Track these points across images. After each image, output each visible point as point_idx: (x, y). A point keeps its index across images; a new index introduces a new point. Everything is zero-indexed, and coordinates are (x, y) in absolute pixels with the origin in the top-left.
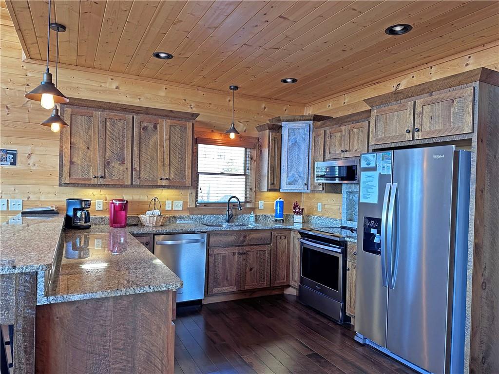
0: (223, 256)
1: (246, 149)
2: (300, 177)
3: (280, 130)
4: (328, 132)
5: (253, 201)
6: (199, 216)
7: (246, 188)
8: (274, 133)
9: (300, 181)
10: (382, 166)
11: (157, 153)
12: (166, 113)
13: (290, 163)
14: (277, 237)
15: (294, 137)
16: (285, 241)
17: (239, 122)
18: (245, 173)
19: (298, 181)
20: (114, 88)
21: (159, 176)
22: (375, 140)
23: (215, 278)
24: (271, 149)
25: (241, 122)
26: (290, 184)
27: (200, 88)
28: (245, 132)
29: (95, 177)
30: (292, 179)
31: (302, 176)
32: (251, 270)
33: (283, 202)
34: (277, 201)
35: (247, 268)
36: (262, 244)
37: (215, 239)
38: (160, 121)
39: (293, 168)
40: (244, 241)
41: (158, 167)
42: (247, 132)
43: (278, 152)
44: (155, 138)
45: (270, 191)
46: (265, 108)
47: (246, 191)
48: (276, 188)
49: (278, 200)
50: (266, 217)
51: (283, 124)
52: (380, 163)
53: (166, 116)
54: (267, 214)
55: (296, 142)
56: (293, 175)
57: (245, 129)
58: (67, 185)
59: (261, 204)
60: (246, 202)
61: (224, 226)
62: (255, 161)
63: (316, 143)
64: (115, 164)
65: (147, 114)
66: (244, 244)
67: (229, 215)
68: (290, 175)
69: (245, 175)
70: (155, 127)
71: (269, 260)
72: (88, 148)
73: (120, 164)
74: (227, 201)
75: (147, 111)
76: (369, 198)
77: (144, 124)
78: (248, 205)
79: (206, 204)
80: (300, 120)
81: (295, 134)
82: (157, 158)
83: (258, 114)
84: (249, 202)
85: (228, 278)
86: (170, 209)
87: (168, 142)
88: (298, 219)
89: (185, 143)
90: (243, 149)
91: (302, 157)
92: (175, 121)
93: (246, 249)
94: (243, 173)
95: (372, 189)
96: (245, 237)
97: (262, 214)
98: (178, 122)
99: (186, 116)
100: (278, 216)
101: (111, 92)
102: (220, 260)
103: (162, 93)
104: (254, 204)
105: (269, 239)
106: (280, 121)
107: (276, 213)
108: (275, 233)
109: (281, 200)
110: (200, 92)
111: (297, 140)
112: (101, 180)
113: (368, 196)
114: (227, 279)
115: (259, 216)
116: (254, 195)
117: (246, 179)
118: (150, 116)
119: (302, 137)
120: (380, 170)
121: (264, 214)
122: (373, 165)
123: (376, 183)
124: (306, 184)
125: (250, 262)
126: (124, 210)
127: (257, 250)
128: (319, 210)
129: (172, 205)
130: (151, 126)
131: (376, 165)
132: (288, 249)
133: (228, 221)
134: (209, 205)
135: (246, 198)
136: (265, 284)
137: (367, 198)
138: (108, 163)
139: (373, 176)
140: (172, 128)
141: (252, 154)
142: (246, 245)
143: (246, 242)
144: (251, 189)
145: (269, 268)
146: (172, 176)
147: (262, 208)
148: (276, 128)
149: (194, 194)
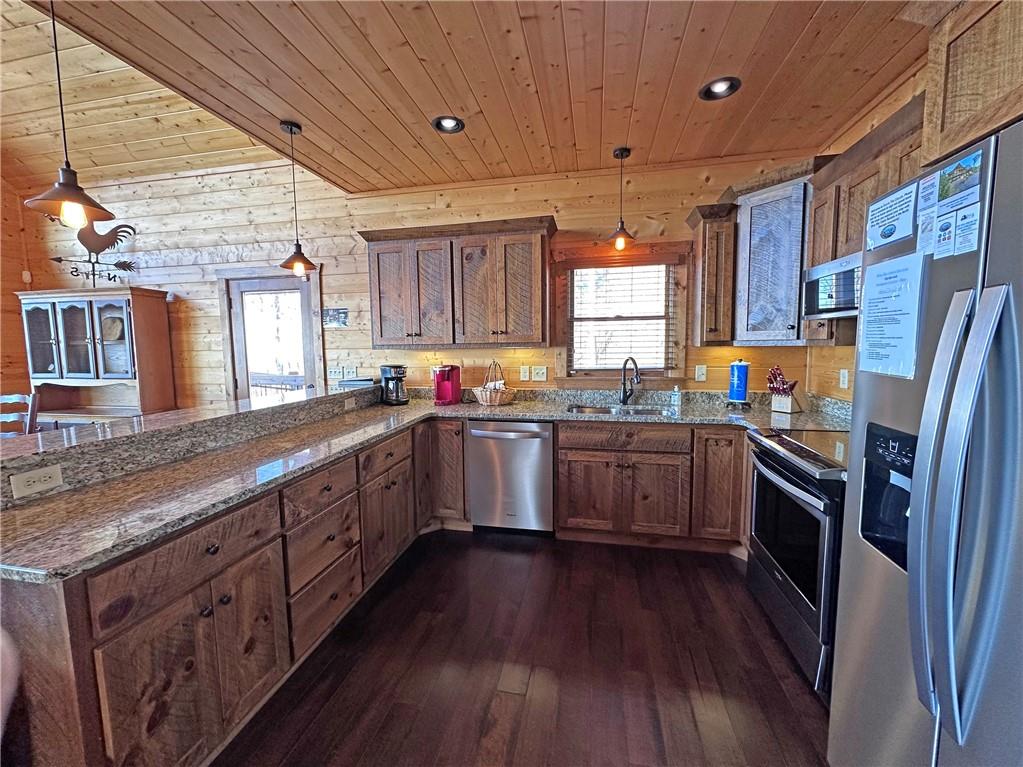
0: (586, 466)
1: (668, 266)
2: (778, 310)
3: (733, 215)
4: (844, 188)
5: (682, 365)
6: (574, 392)
7: (667, 342)
8: (715, 225)
9: (779, 321)
10: (937, 225)
11: (487, 293)
12: (499, 227)
13: (754, 283)
14: (707, 440)
15: (765, 222)
16: (730, 451)
17: (649, 217)
18: (667, 313)
19: (773, 321)
20: (444, 207)
21: (491, 327)
22: (943, 140)
23: (571, 501)
24: (709, 258)
25: (652, 218)
26: (755, 328)
27: (570, 174)
28: (662, 234)
29: (409, 335)
30: (760, 318)
31: (784, 307)
32: (645, 498)
33: (746, 367)
34: (732, 367)
35: (637, 494)
36: (672, 453)
37: (569, 434)
38: (488, 240)
39: (763, 294)
40: (629, 443)
41: (490, 314)
42: (666, 234)
43: (726, 262)
44: (484, 268)
45: (707, 345)
46: (708, 179)
47: (667, 347)
48: (722, 338)
49: (737, 363)
50: (710, 397)
51: (740, 201)
52: (932, 214)
53: (499, 231)
54: (713, 392)
55: (770, 232)
56: (763, 309)
57: (662, 228)
58: (382, 347)
59: (700, 372)
60: (667, 368)
61: (613, 411)
62: (684, 288)
63: (817, 226)
64: (433, 314)
65: (471, 234)
66: (629, 448)
67: (625, 392)
68: (755, 309)
69: (666, 317)
70: (483, 252)
71: (687, 486)
72: (400, 296)
73: (438, 315)
74: (621, 366)
75: (469, 229)
76: (887, 356)
77: (467, 251)
78: (671, 374)
79: (588, 373)
80: (781, 181)
81: (767, 217)
82: (487, 300)
83: (692, 194)
84: (672, 368)
85: (598, 506)
86: (527, 379)
87: (502, 273)
88: (782, 403)
89: (530, 270)
90: (663, 268)
91: (783, 264)
92: (512, 237)
93: (635, 458)
94: (663, 314)
95: (897, 322)
96: (630, 435)
97: (701, 391)
98: (517, 237)
99: (533, 224)
100: (734, 396)
101: (440, 213)
102: (579, 472)
103: (510, 198)
104: (683, 371)
105: (688, 443)
106: (735, 196)
107: (732, 391)
108: (703, 432)
109: (743, 363)
110: (572, 180)
111: (773, 228)
112: (415, 338)
113: (882, 351)
114: (594, 507)
115: (694, 394)
116: (682, 355)
117: (667, 325)
118: (477, 236)
119: (785, 218)
120: (930, 245)
121: (706, 391)
122: (903, 230)
123: (909, 299)
124: (793, 327)
125: (643, 482)
126: (448, 380)
127: (659, 462)
128: (841, 386)
129: (530, 373)
130: (478, 251)
131: (915, 227)
132: (736, 468)
133: (624, 402)
134: (592, 373)
135: (667, 359)
136: (678, 530)
137: (879, 357)
138: (422, 315)
139: (900, 276)
140: (508, 249)
141: (679, 276)
142: (633, 451)
143: (633, 445)
144: (676, 343)
145: (687, 500)
146: (511, 328)
147: (703, 378)
148: (724, 212)
149: (564, 356)
